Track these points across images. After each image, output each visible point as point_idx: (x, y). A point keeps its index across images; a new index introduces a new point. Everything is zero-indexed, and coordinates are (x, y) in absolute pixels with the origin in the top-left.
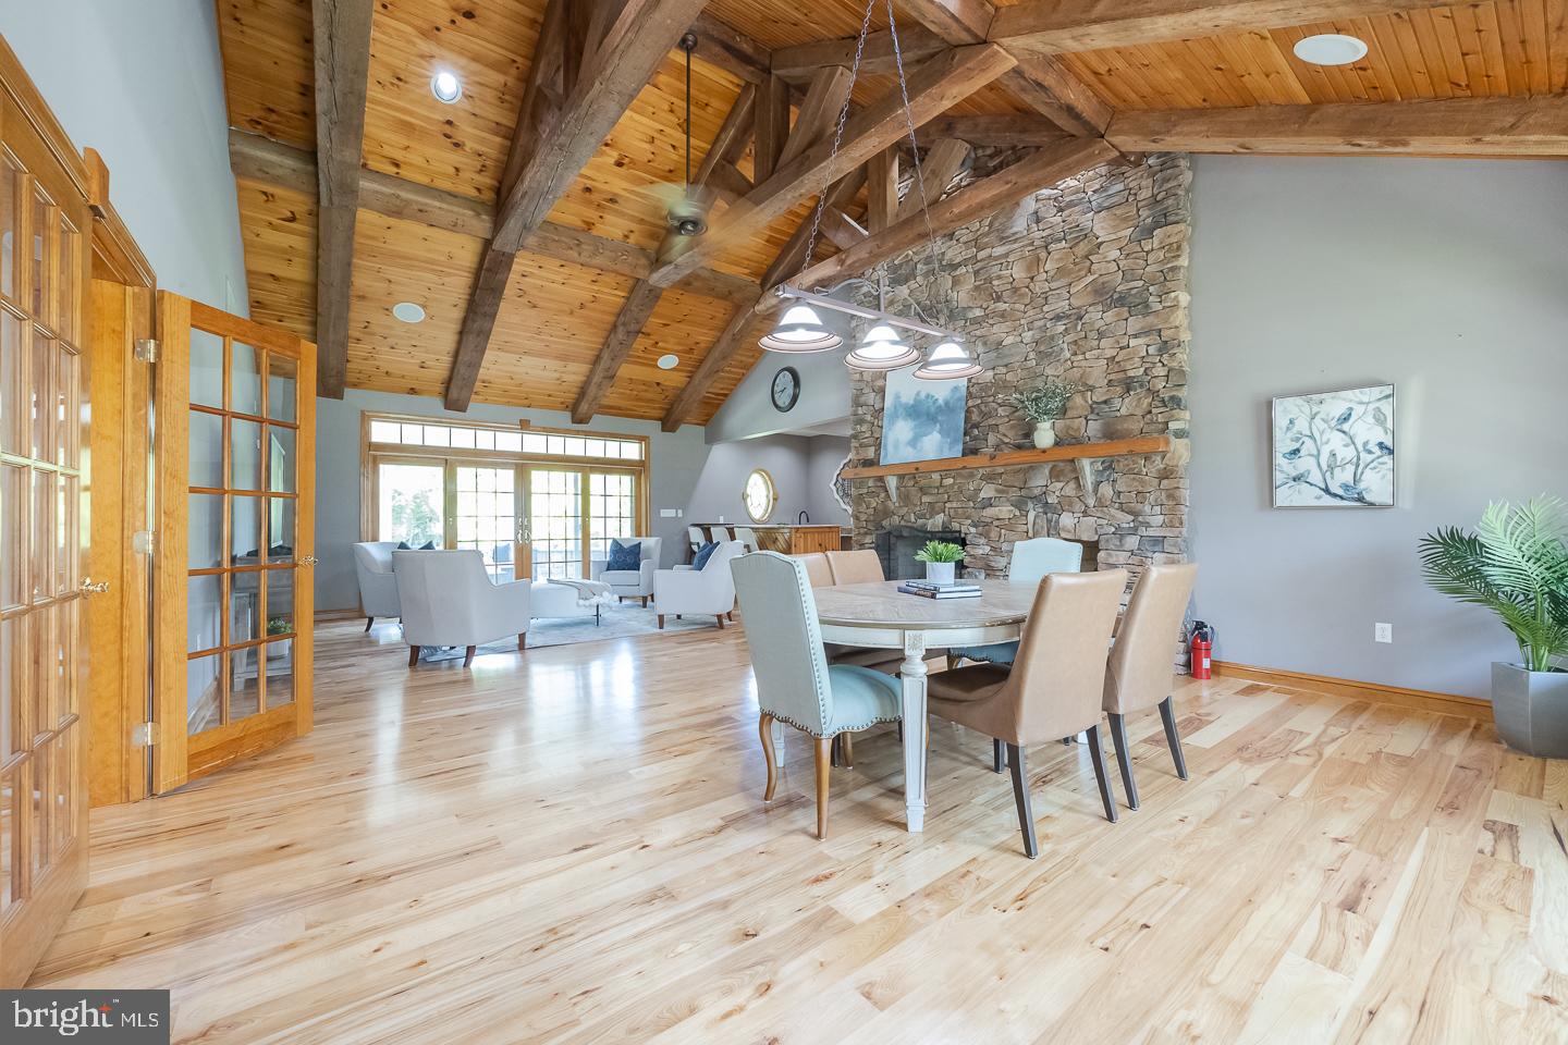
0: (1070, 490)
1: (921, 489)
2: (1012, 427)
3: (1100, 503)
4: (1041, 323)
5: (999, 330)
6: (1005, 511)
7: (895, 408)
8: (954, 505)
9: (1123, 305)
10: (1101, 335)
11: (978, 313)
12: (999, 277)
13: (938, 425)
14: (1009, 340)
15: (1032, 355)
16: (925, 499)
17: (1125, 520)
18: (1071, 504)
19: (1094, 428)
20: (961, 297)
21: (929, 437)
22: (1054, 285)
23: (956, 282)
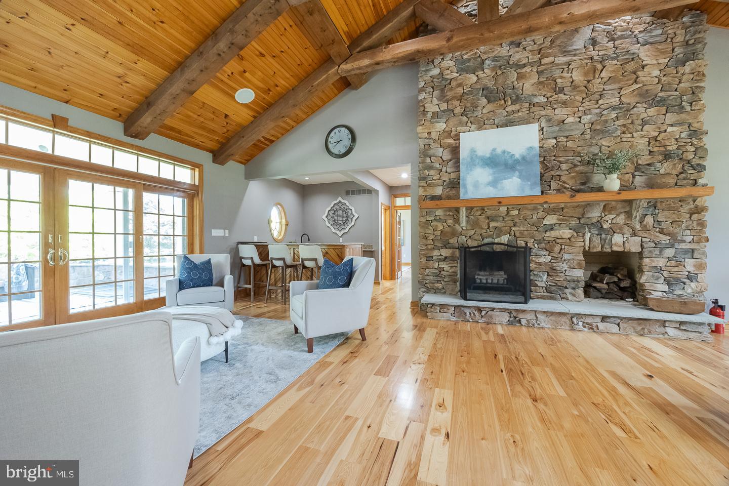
0: (621, 219)
1: (488, 218)
2: (573, 178)
3: (645, 228)
4: (598, 111)
5: (560, 113)
6: (566, 233)
7: (472, 158)
8: (522, 228)
9: (663, 105)
10: (644, 123)
11: (543, 100)
12: (561, 77)
13: (517, 173)
14: (570, 120)
15: (588, 131)
16: (493, 224)
17: (665, 239)
18: (621, 229)
19: (639, 180)
20: (528, 86)
21: (510, 180)
22: (607, 87)
23: (520, 77)
